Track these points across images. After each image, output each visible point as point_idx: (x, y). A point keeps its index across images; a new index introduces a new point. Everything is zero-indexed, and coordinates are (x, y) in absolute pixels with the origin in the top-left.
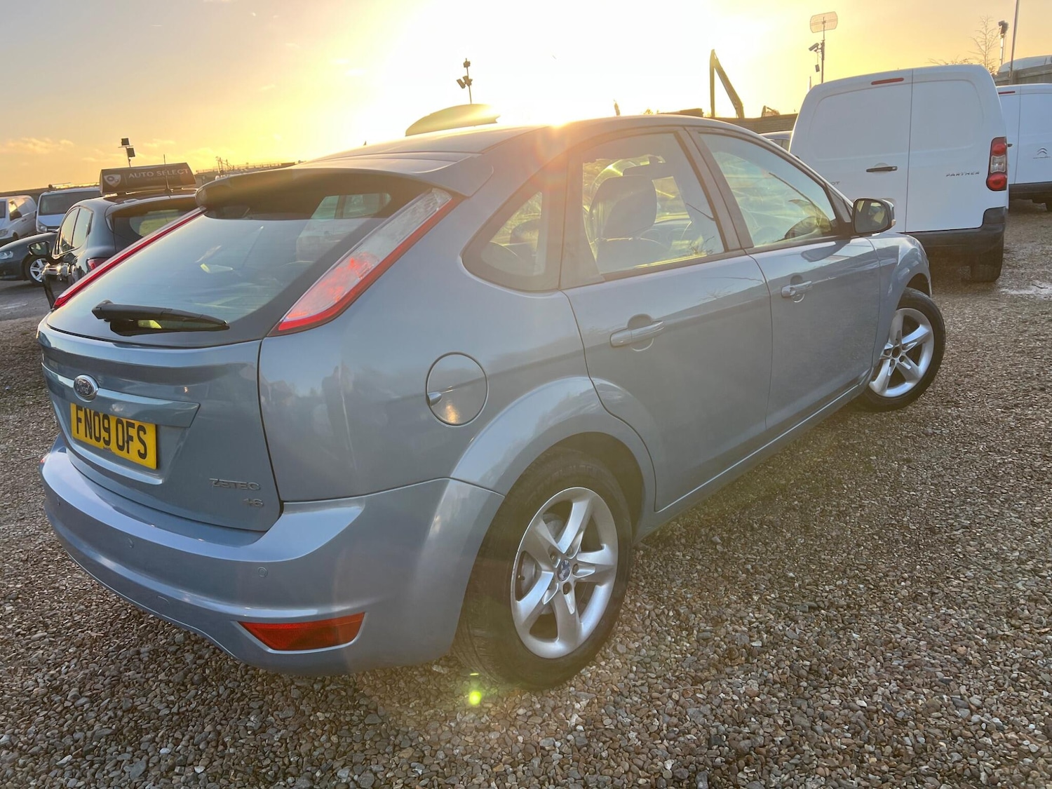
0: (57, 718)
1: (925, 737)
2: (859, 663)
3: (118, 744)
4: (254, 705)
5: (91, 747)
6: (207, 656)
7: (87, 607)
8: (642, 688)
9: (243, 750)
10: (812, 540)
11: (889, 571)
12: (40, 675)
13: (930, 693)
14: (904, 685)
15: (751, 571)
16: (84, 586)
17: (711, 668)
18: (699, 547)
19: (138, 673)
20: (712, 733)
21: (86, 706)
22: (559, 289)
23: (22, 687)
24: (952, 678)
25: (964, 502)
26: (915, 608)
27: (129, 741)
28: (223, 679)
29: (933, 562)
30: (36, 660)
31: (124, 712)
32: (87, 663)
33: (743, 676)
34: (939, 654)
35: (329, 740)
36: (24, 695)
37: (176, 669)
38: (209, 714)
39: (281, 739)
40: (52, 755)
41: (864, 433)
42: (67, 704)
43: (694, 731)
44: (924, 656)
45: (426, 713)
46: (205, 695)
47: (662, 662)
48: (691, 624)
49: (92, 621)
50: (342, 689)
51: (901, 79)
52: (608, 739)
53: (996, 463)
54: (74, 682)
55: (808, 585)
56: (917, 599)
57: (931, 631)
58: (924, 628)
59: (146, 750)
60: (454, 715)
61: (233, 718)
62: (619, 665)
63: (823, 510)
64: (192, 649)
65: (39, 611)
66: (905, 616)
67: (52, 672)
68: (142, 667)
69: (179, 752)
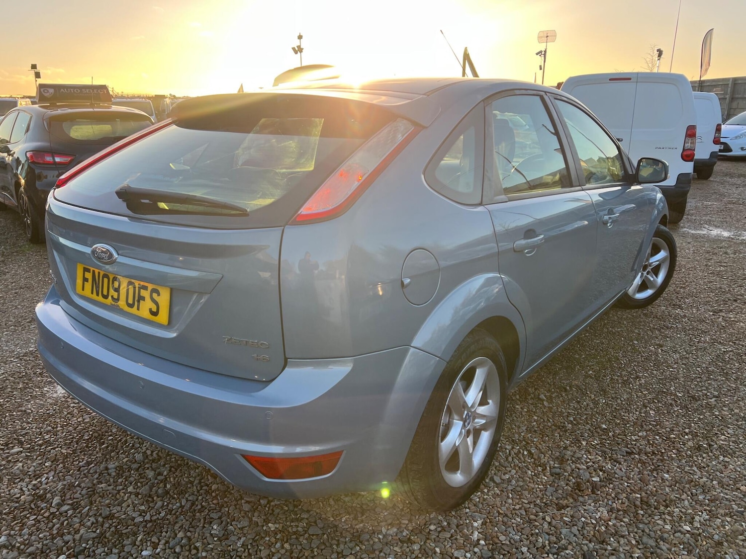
0: (46, 522)
1: (739, 555)
2: (675, 496)
3: (104, 546)
4: (214, 515)
5: (81, 548)
6: (165, 473)
7: (53, 428)
8: (521, 511)
9: (213, 554)
10: (610, 401)
11: (673, 427)
12: (24, 484)
13: (732, 521)
14: (713, 515)
15: (574, 422)
16: (47, 410)
17: (568, 497)
18: (530, 402)
19: (109, 485)
20: (585, 550)
21: (70, 512)
22: (481, 204)
23: (9, 494)
24: (743, 509)
25: (709, 379)
26: (701, 456)
27: (113, 543)
28: (182, 493)
29: (702, 422)
30: (18, 472)
31: (104, 518)
32: (63, 475)
33: (593, 504)
34: (729, 491)
35: (282, 547)
36: (12, 501)
37: (141, 483)
38: (176, 522)
39: (243, 545)
40: (47, 554)
41: (623, 324)
42: (52, 510)
43: (570, 547)
44: (718, 492)
45: (357, 527)
46: (170, 506)
47: (531, 491)
48: (542, 462)
49: (60, 440)
50: (284, 504)
51: (630, 79)
52: (506, 553)
53: (721, 351)
54: (55, 492)
55: (618, 435)
56: (700, 449)
57: (718, 473)
58: (712, 471)
59: (130, 552)
60: (380, 529)
61: (198, 526)
62: (498, 492)
63: (612, 379)
64: (151, 467)
65: (12, 429)
66: (696, 461)
67: (34, 482)
68: (112, 480)
69: (158, 554)
